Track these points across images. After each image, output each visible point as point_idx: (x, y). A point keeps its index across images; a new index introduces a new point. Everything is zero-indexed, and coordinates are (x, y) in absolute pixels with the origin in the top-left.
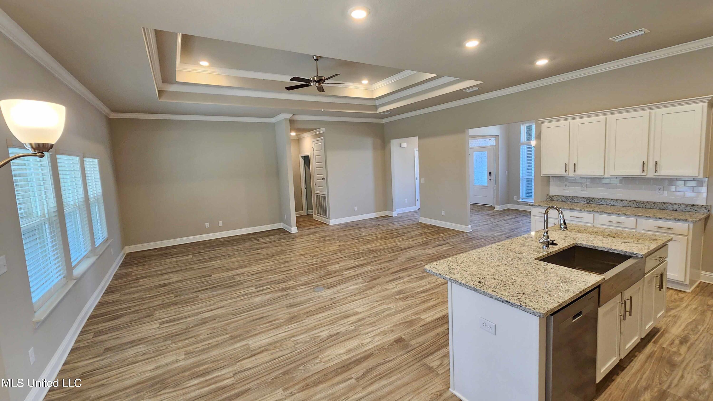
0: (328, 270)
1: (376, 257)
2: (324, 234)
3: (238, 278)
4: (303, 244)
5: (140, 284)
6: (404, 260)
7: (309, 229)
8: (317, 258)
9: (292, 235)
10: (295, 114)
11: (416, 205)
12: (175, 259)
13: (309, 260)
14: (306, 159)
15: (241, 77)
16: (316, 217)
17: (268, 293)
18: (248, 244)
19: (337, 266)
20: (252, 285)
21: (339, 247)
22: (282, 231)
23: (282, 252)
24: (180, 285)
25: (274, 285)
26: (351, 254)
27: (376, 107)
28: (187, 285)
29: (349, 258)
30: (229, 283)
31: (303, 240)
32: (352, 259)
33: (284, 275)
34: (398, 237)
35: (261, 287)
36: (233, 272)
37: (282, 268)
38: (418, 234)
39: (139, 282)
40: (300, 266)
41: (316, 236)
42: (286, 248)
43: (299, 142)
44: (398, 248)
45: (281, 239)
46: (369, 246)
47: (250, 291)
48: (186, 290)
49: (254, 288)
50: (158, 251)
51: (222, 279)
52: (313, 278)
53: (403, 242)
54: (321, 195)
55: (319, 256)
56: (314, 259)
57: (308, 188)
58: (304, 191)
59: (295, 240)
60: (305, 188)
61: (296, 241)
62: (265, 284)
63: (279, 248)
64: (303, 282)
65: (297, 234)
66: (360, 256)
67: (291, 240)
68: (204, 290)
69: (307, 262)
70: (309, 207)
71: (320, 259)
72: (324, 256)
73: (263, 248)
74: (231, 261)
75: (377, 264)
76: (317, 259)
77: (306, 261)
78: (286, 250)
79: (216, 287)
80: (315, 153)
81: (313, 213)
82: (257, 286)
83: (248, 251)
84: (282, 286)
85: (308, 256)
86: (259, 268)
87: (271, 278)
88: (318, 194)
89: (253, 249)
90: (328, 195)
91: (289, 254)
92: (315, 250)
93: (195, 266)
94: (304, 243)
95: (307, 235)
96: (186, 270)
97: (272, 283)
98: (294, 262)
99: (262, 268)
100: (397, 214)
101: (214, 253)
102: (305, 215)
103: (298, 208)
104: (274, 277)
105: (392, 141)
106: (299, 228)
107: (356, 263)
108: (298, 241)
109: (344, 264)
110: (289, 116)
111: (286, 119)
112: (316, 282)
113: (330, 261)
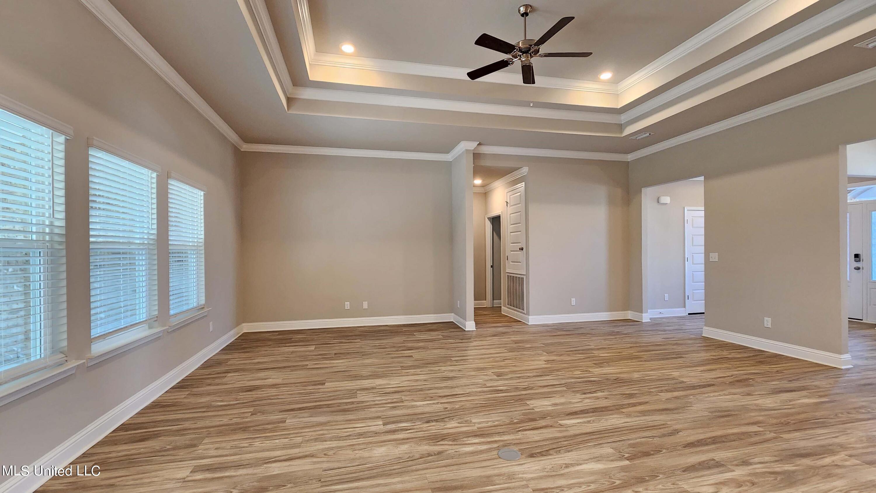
0: (529, 408)
1: (631, 396)
2: (518, 338)
3: (361, 397)
4: (483, 351)
5: (224, 380)
6: (706, 414)
7: (495, 327)
8: (507, 379)
9: (466, 333)
10: (482, 142)
11: (685, 307)
12: (292, 349)
13: (491, 380)
14: (496, 221)
15: (401, 74)
16: (505, 310)
17: (404, 439)
18: (397, 339)
19: (546, 402)
20: (379, 414)
21: (548, 364)
22: (451, 325)
23: (446, 359)
24: (273, 392)
25: (419, 425)
26: (573, 380)
27: (621, 127)
28: (283, 395)
29: (570, 387)
30: (344, 403)
31: (484, 343)
32: (577, 392)
33: (441, 403)
34: (667, 359)
35: (393, 423)
36: (359, 382)
37: (441, 388)
38: (713, 359)
39: (226, 376)
40: (474, 390)
41: (505, 339)
42: (454, 353)
43: (486, 196)
44: (676, 383)
45: (449, 337)
46: (609, 370)
47: (373, 429)
48: (274, 404)
49: (381, 423)
50: (278, 335)
51: (338, 393)
52: (496, 423)
53: (684, 372)
54: (517, 276)
55: (510, 376)
56: (501, 380)
57: (496, 267)
58: (489, 270)
59: (470, 342)
60: (492, 266)
61: (472, 344)
62: (403, 418)
63: (443, 352)
64: (475, 428)
65: (474, 333)
66: (593, 388)
67: (463, 341)
68: (300, 409)
69: (488, 385)
70: (496, 295)
71: (511, 382)
72: (519, 378)
73: (417, 348)
74: (363, 363)
75: (640, 412)
76: (506, 382)
77: (485, 383)
78: (453, 357)
79: (320, 407)
80: (510, 210)
81: (502, 306)
82: (388, 420)
83: (394, 349)
84: (435, 428)
85: (490, 372)
86: (403, 382)
87: (417, 406)
88: (511, 275)
89: (402, 348)
90: (527, 275)
91: (457, 364)
92: (502, 364)
93: (310, 364)
94: (483, 349)
95: (490, 336)
96: (293, 368)
97: (415, 417)
98: (464, 381)
99: (405, 384)
100: (650, 319)
101: (346, 347)
102: (489, 308)
103: (479, 295)
104: (423, 406)
105: (643, 190)
106: (478, 324)
107: (588, 403)
108: (475, 343)
109: (562, 400)
110: (472, 145)
111: (467, 151)
112: (503, 433)
113: (532, 389)
